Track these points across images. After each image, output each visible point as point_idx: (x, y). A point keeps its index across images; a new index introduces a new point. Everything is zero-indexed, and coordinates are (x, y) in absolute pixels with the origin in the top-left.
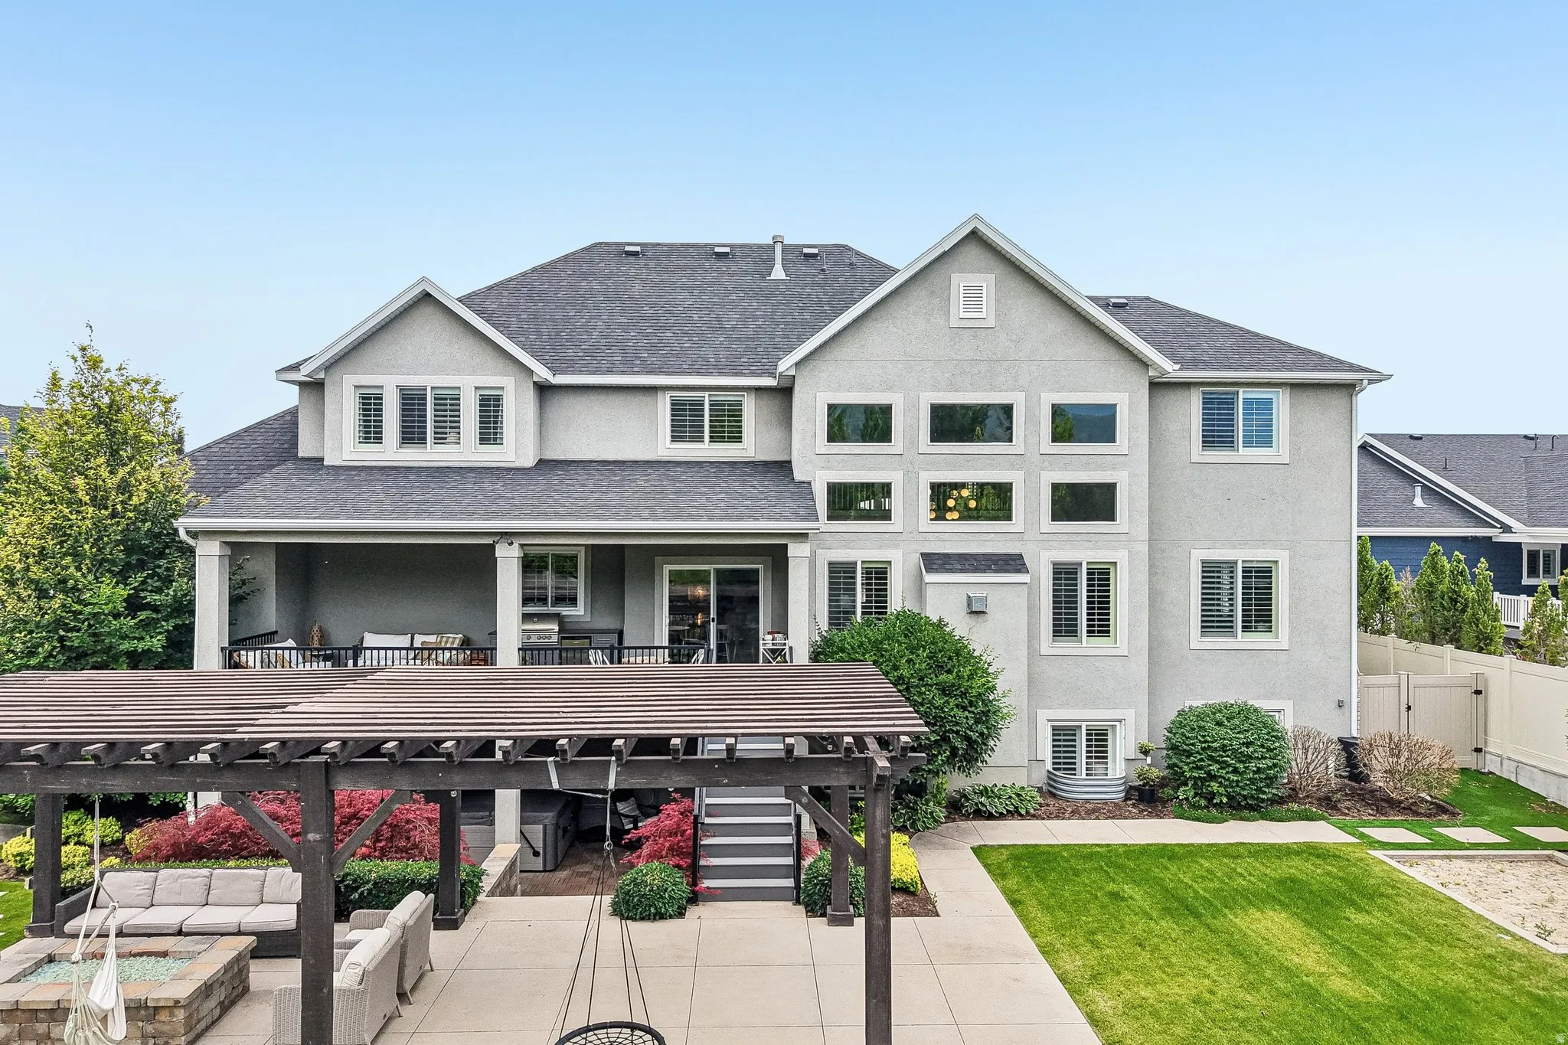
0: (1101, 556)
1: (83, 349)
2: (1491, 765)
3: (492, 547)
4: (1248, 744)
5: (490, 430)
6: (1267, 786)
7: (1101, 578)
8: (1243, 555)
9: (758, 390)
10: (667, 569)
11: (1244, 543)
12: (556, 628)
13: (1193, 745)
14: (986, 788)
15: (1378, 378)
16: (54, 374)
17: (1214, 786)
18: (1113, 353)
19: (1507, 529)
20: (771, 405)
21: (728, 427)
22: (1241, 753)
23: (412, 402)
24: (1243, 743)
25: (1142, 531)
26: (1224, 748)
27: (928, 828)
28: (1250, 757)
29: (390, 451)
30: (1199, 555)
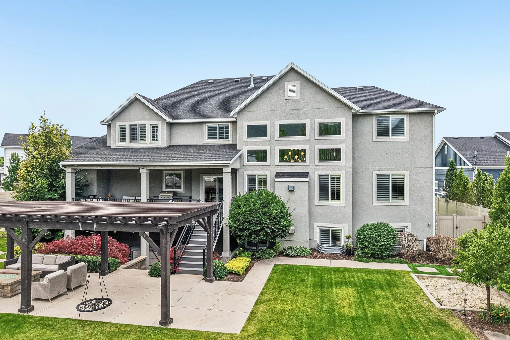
0: (336, 173)
1: (42, 117)
3: (139, 170)
5: (154, 138)
6: (386, 251)
7: (336, 181)
8: (391, 173)
9: (232, 122)
10: (204, 177)
11: (392, 169)
12: (172, 195)
13: (361, 236)
14: (291, 247)
15: (441, 110)
16: (32, 124)
17: (366, 250)
18: (340, 105)
21: (225, 134)
22: (376, 239)
23: (134, 129)
24: (377, 236)
25: (350, 164)
26: (370, 237)
27: (267, 258)
28: (379, 241)
29: (128, 144)
30: (376, 173)
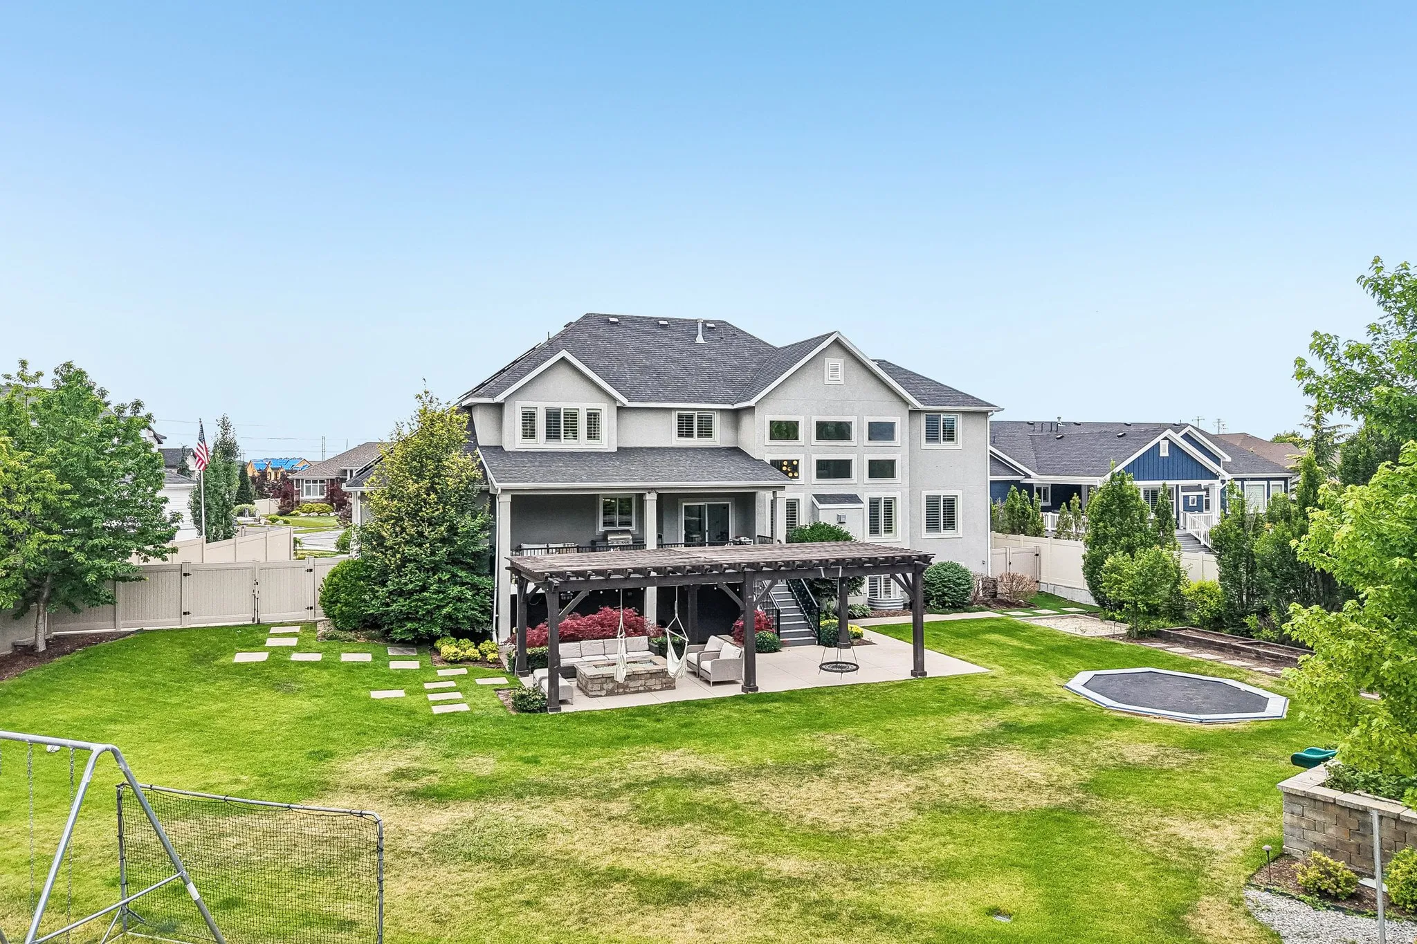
0: (890, 495)
2: (1043, 589)
3: (641, 496)
4: (959, 578)
5: (592, 434)
6: (966, 597)
7: (889, 504)
8: (943, 493)
9: (721, 410)
10: (684, 504)
11: (944, 488)
17: (946, 598)
18: (895, 399)
19: (1028, 476)
20: (728, 419)
21: (706, 431)
22: (956, 582)
23: (552, 416)
24: (957, 578)
25: (905, 482)
26: (949, 581)
28: (959, 584)
29: (540, 443)
30: (925, 493)
